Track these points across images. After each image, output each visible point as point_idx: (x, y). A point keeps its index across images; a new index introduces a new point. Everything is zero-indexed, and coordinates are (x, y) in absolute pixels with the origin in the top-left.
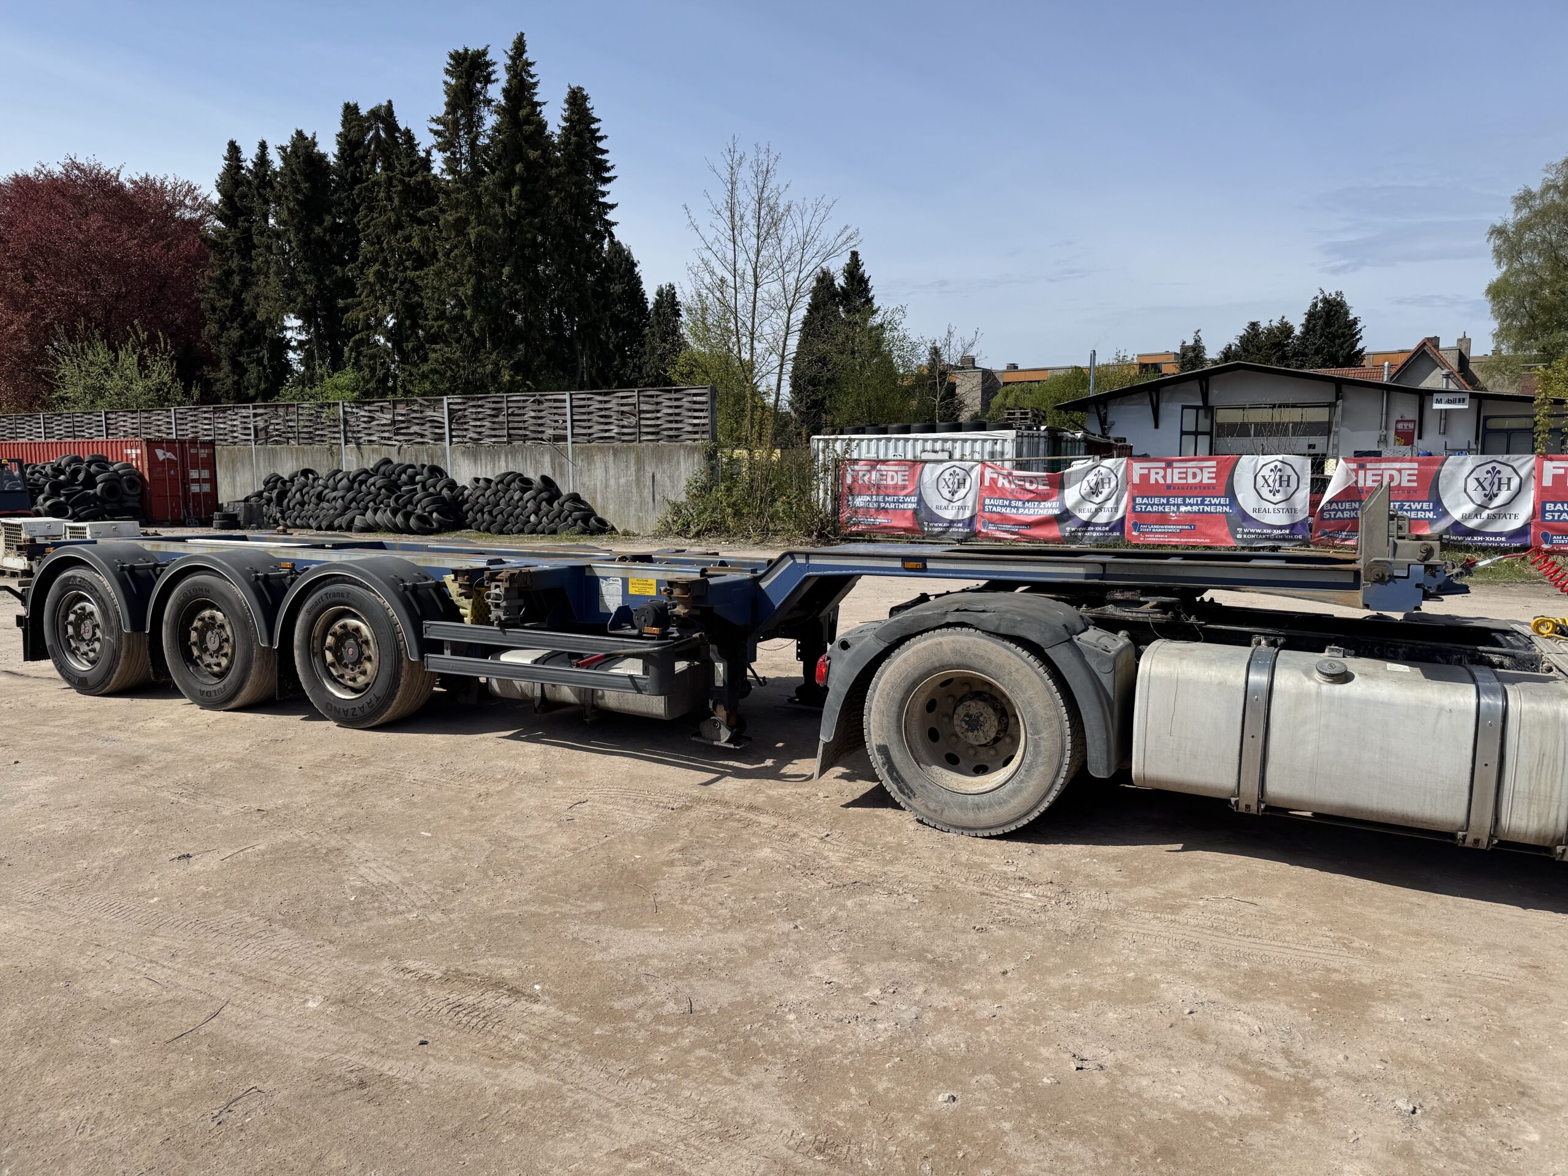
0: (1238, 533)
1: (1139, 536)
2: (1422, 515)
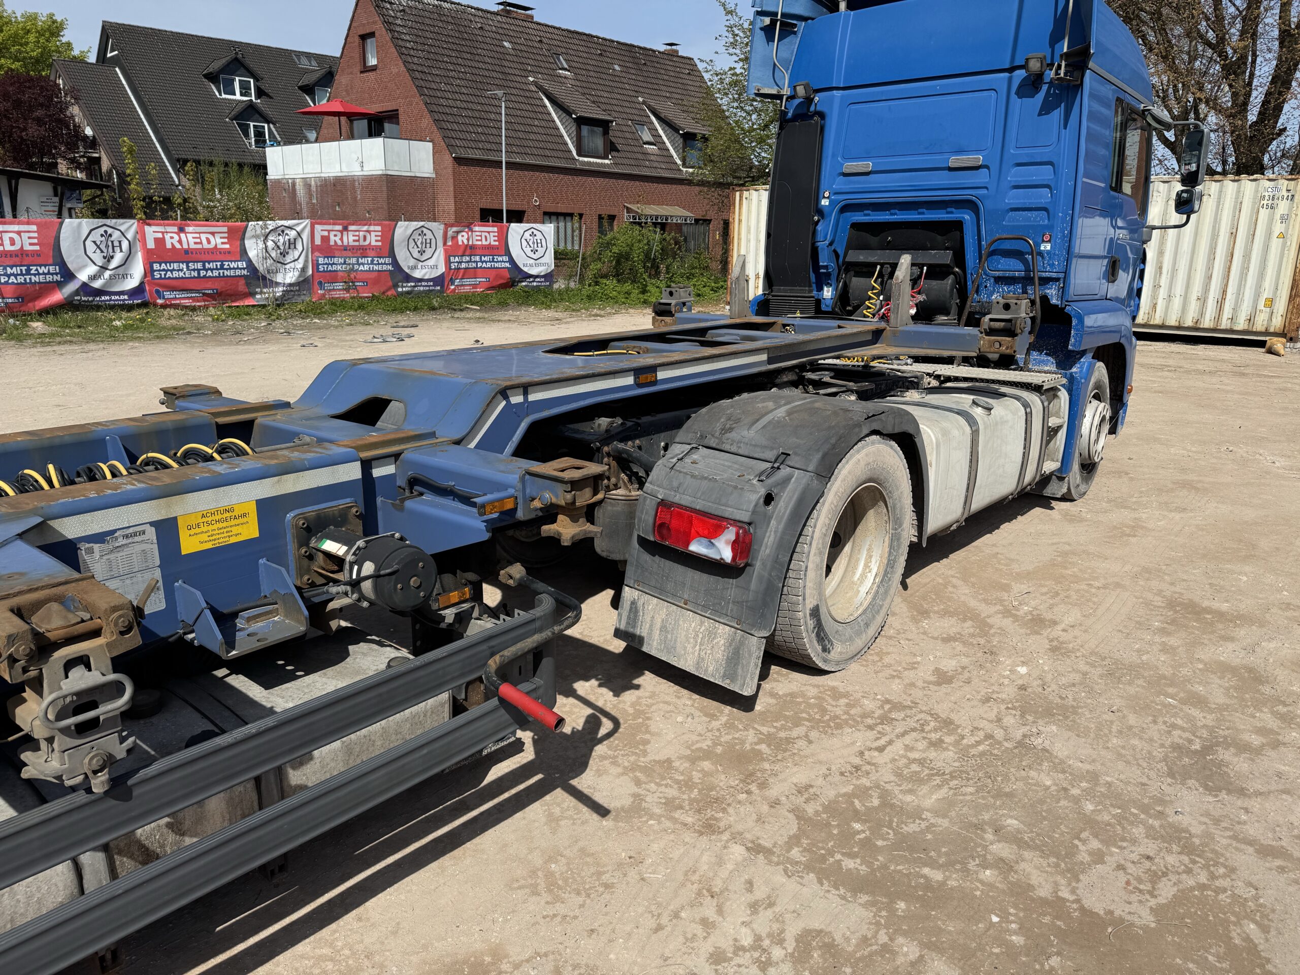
2: (49, 278)
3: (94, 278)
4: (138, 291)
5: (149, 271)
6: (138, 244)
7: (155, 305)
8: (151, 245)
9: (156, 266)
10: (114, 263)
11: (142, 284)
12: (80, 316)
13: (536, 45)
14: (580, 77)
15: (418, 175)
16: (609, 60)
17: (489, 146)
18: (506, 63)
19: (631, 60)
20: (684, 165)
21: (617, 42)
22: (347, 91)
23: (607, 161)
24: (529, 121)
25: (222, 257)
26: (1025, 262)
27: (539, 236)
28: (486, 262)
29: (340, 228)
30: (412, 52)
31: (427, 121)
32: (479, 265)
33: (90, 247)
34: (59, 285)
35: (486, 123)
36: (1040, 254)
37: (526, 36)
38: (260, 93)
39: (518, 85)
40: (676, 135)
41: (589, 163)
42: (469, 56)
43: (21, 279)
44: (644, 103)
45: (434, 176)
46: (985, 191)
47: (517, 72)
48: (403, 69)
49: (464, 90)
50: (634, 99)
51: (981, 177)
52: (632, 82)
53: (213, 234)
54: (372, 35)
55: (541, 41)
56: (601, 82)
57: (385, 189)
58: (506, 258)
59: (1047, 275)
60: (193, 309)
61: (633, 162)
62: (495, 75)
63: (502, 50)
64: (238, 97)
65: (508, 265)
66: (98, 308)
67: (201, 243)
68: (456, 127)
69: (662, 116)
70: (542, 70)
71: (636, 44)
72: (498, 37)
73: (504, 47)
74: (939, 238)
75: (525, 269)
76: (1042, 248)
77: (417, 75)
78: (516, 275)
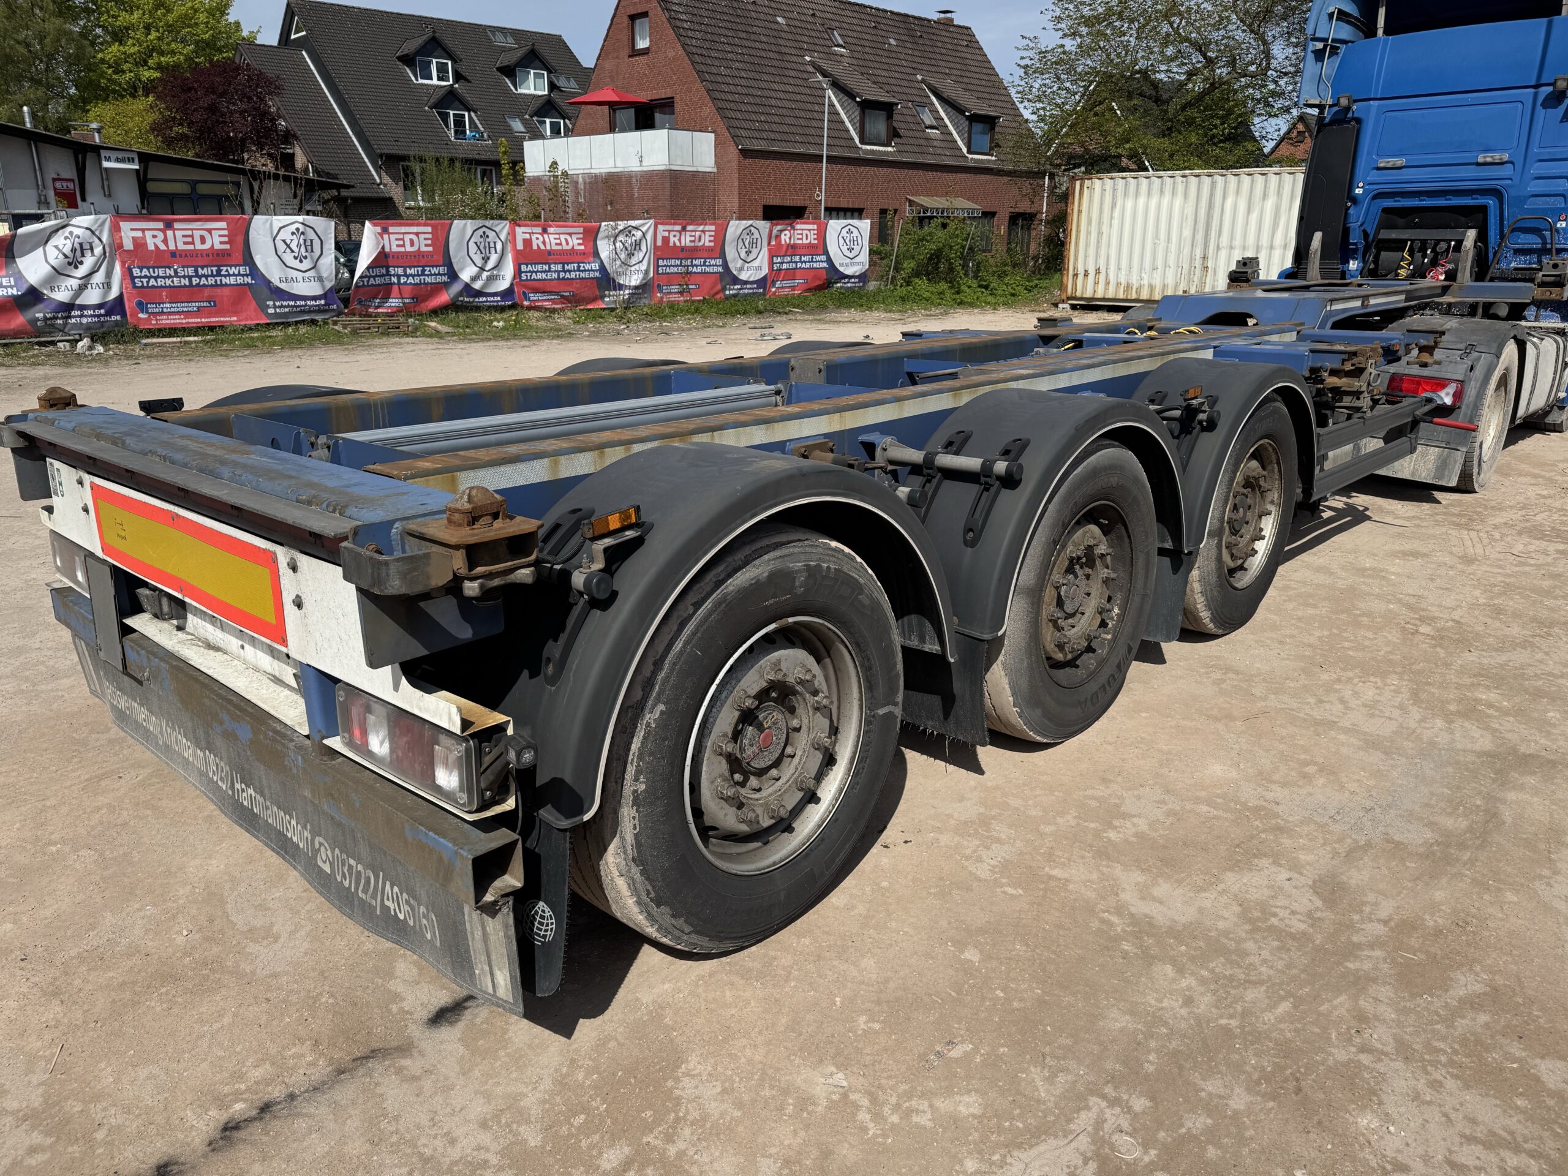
0: (268, 307)
1: (148, 320)
2: (439, 279)
3: (475, 278)
4: (508, 293)
5: (518, 272)
6: (509, 247)
7: (522, 307)
8: (520, 246)
9: (524, 268)
10: (490, 264)
11: (512, 285)
12: (462, 317)
13: (810, 19)
14: (856, 55)
15: (700, 169)
16: (884, 34)
17: (772, 136)
18: (781, 42)
19: (906, 32)
20: (969, 152)
21: (891, 12)
22: (611, 77)
23: (889, 149)
24: (809, 106)
25: (579, 259)
26: (1543, 238)
27: (855, 233)
28: (804, 262)
29: (678, 228)
30: (690, 34)
31: (708, 110)
32: (799, 265)
33: (473, 248)
34: (446, 286)
35: (768, 110)
36: (1557, 230)
37: (798, 10)
38: (458, 77)
39: (795, 66)
40: (960, 117)
41: (872, 152)
42: (744, 35)
43: (417, 280)
44: (923, 81)
45: (715, 170)
46: (1509, 182)
47: (793, 51)
48: (681, 52)
49: (743, 74)
50: (912, 78)
51: (1508, 170)
52: (909, 58)
53: (570, 234)
54: (645, 14)
55: (814, 15)
56: (878, 59)
57: (667, 185)
58: (824, 258)
59: (1562, 246)
60: (553, 311)
61: (915, 149)
62: (772, 55)
63: (776, 27)
64: (435, 81)
65: (825, 265)
66: (478, 309)
67: (561, 244)
68: (739, 115)
69: (945, 95)
70: (818, 48)
71: (910, 13)
72: (771, 12)
73: (778, 23)
74: (1463, 219)
75: (841, 269)
76: (1558, 225)
77: (698, 59)
78: (834, 274)
